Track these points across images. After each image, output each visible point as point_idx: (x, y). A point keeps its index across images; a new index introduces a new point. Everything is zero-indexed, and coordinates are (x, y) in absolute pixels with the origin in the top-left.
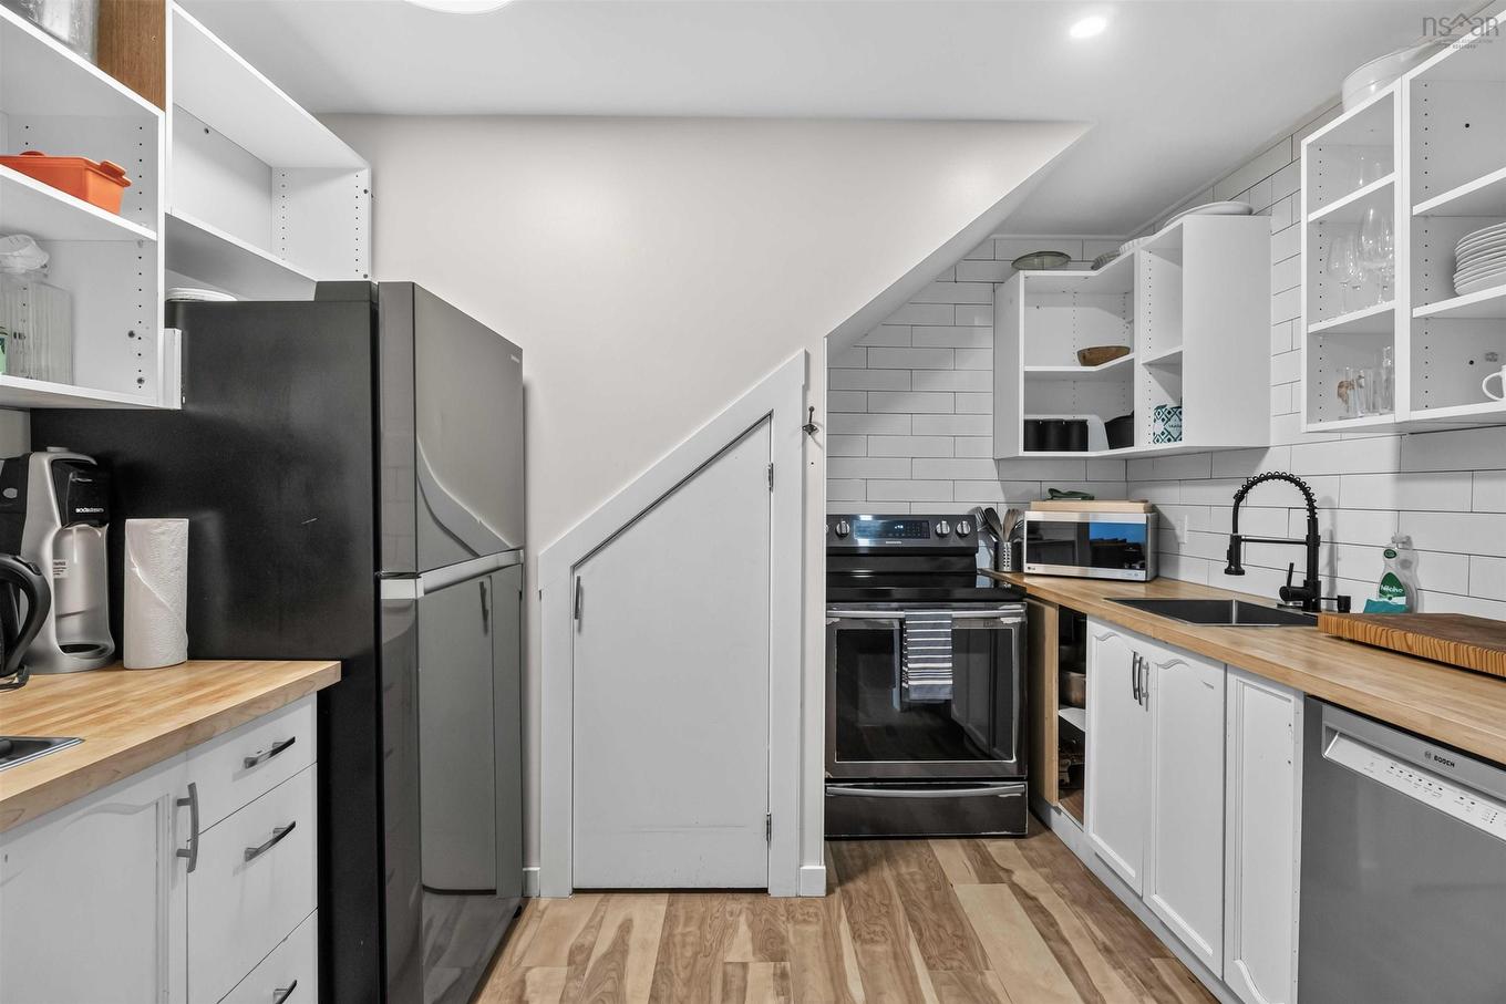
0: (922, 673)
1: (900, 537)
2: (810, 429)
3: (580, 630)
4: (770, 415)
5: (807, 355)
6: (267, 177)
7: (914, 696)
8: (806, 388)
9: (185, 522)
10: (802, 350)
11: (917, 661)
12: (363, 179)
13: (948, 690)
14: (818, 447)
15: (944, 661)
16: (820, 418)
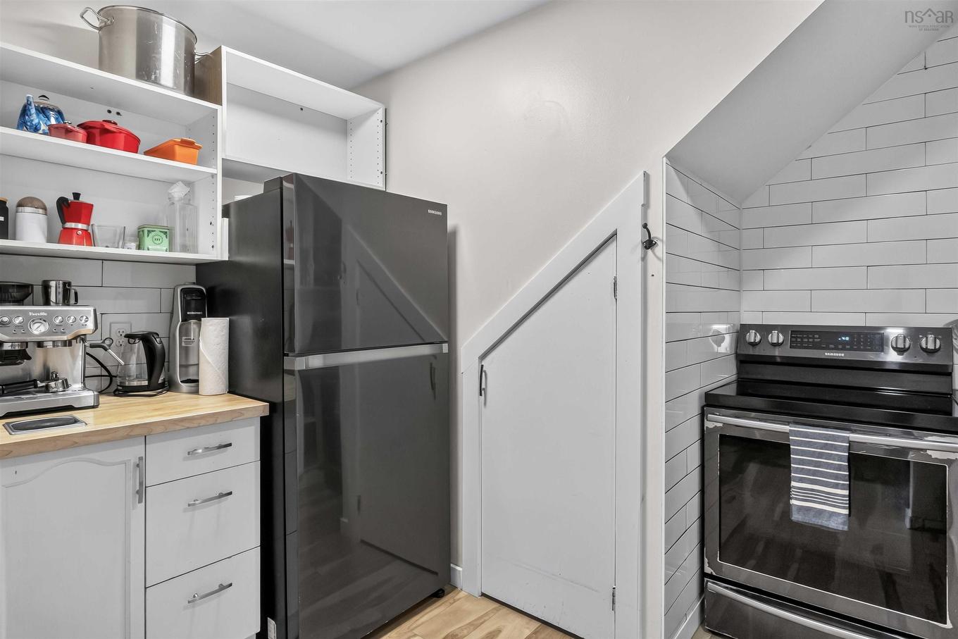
0: (809, 495)
1: (843, 349)
2: (649, 244)
3: (485, 404)
4: (614, 234)
5: (646, 175)
6: (343, 127)
7: (796, 517)
8: (646, 206)
9: (228, 319)
10: (642, 173)
11: (801, 480)
12: (380, 115)
13: (840, 520)
14: (657, 261)
15: (836, 486)
16: (658, 232)
